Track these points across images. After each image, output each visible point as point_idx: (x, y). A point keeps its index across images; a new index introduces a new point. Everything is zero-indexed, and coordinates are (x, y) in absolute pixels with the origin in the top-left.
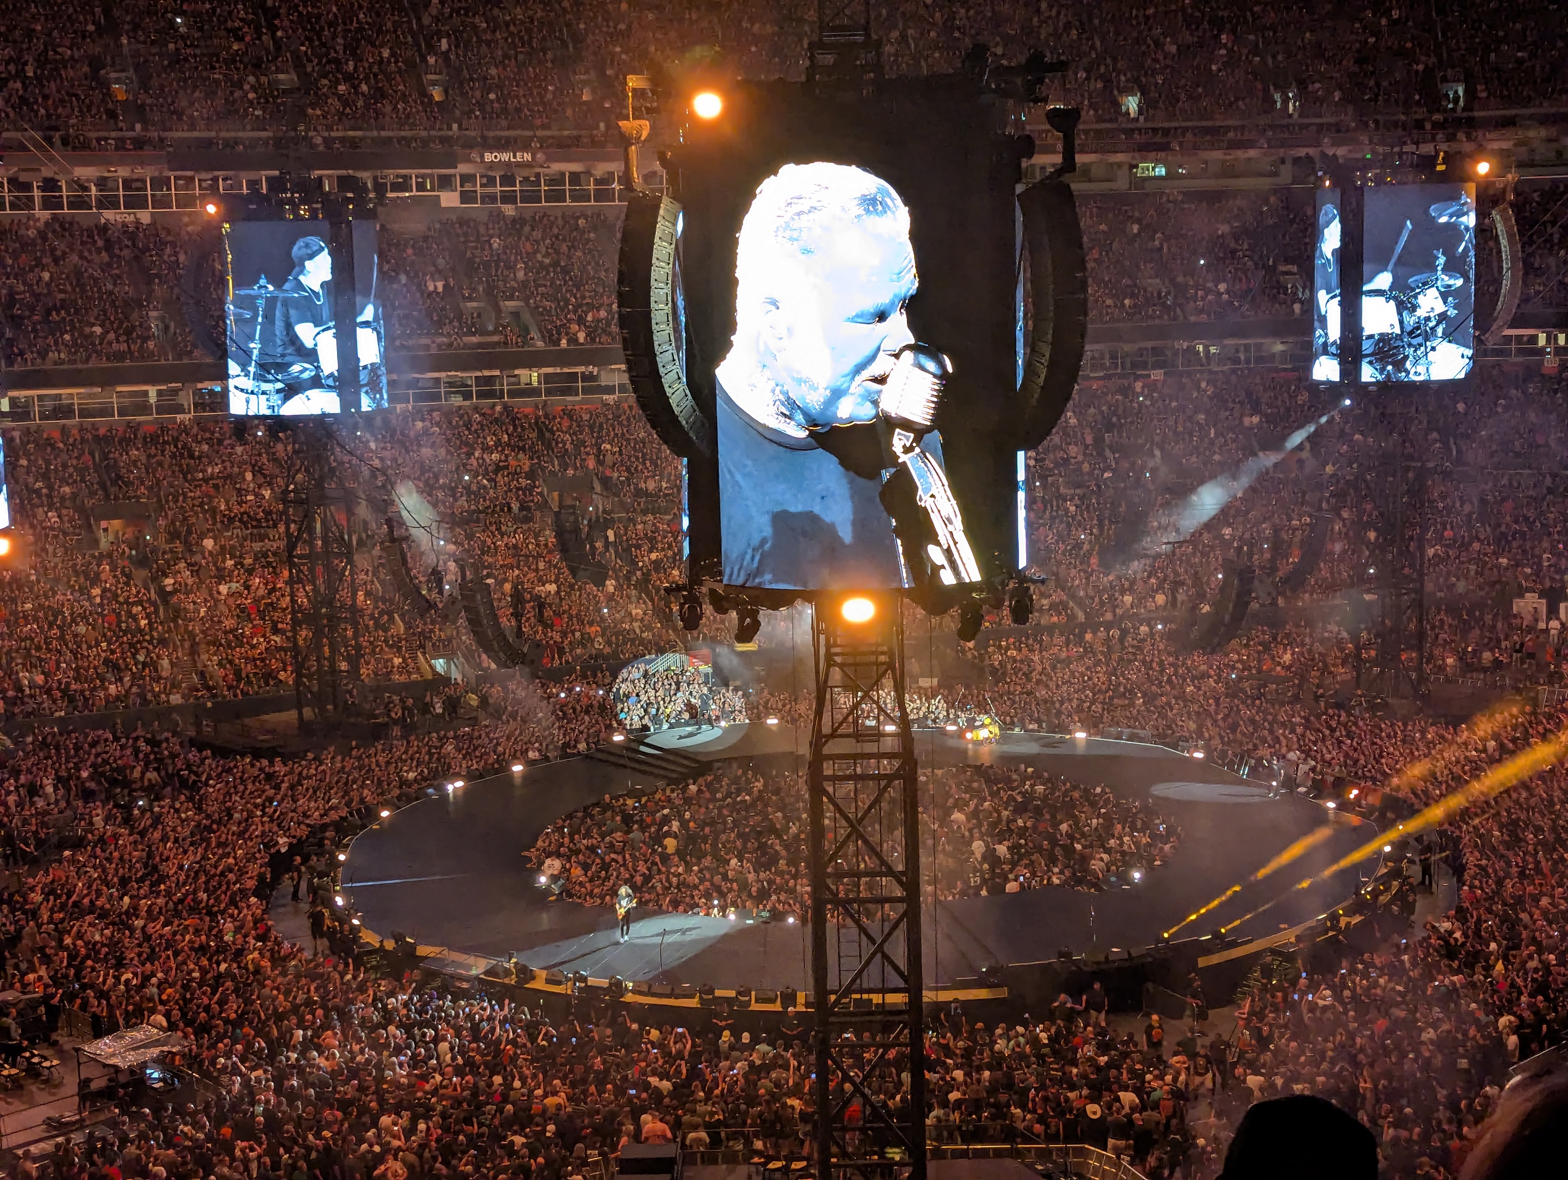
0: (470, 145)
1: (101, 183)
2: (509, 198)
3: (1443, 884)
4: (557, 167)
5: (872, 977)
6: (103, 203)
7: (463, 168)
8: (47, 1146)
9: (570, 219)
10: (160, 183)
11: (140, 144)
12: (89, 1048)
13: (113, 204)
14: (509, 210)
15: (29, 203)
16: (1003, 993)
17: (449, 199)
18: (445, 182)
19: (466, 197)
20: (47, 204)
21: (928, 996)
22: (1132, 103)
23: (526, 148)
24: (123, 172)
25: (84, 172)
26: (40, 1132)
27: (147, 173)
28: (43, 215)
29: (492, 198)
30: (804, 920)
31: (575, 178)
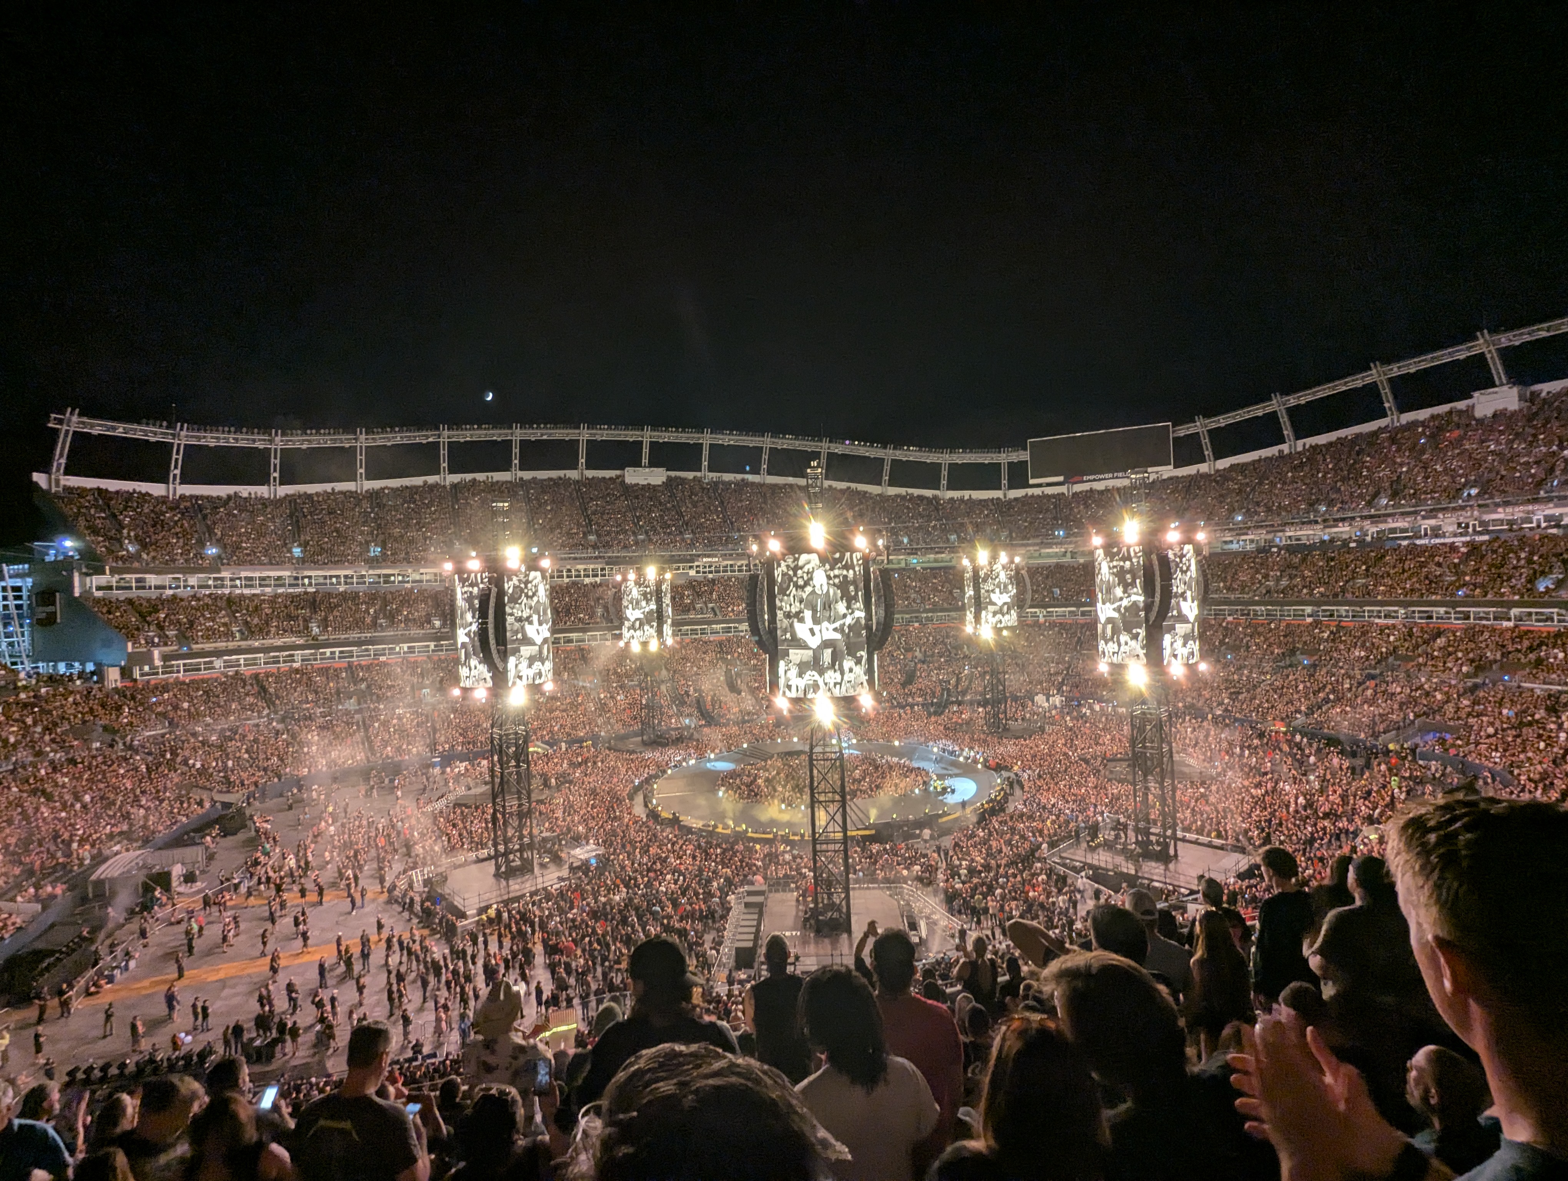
0: (699, 556)
1: (585, 570)
2: (711, 572)
3: (1018, 792)
4: (726, 563)
5: (830, 829)
6: (585, 576)
7: (696, 563)
8: (558, 886)
9: (729, 579)
10: (602, 569)
11: (596, 558)
12: (572, 852)
13: (588, 576)
14: (710, 576)
15: (562, 577)
16: (873, 832)
17: (692, 573)
18: (691, 567)
19: (698, 572)
20: (568, 577)
21: (849, 833)
22: (906, 540)
23: (716, 556)
24: (592, 566)
25: (581, 567)
26: (556, 881)
27: (599, 567)
28: (566, 580)
29: (704, 573)
30: (806, 808)
31: (731, 566)
